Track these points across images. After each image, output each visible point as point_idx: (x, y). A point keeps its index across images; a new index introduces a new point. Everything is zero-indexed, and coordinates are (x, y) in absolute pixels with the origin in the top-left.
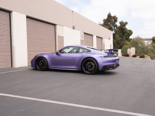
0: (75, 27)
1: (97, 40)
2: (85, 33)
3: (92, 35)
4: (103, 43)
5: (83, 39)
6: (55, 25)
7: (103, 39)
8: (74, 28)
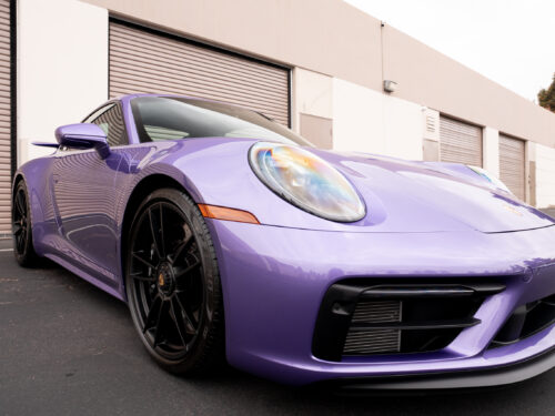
0: (392, 87)
1: (501, 147)
2: (443, 116)
3: (481, 128)
4: (530, 158)
5: (436, 136)
6: (287, 69)
7: (529, 144)
8: (388, 91)
